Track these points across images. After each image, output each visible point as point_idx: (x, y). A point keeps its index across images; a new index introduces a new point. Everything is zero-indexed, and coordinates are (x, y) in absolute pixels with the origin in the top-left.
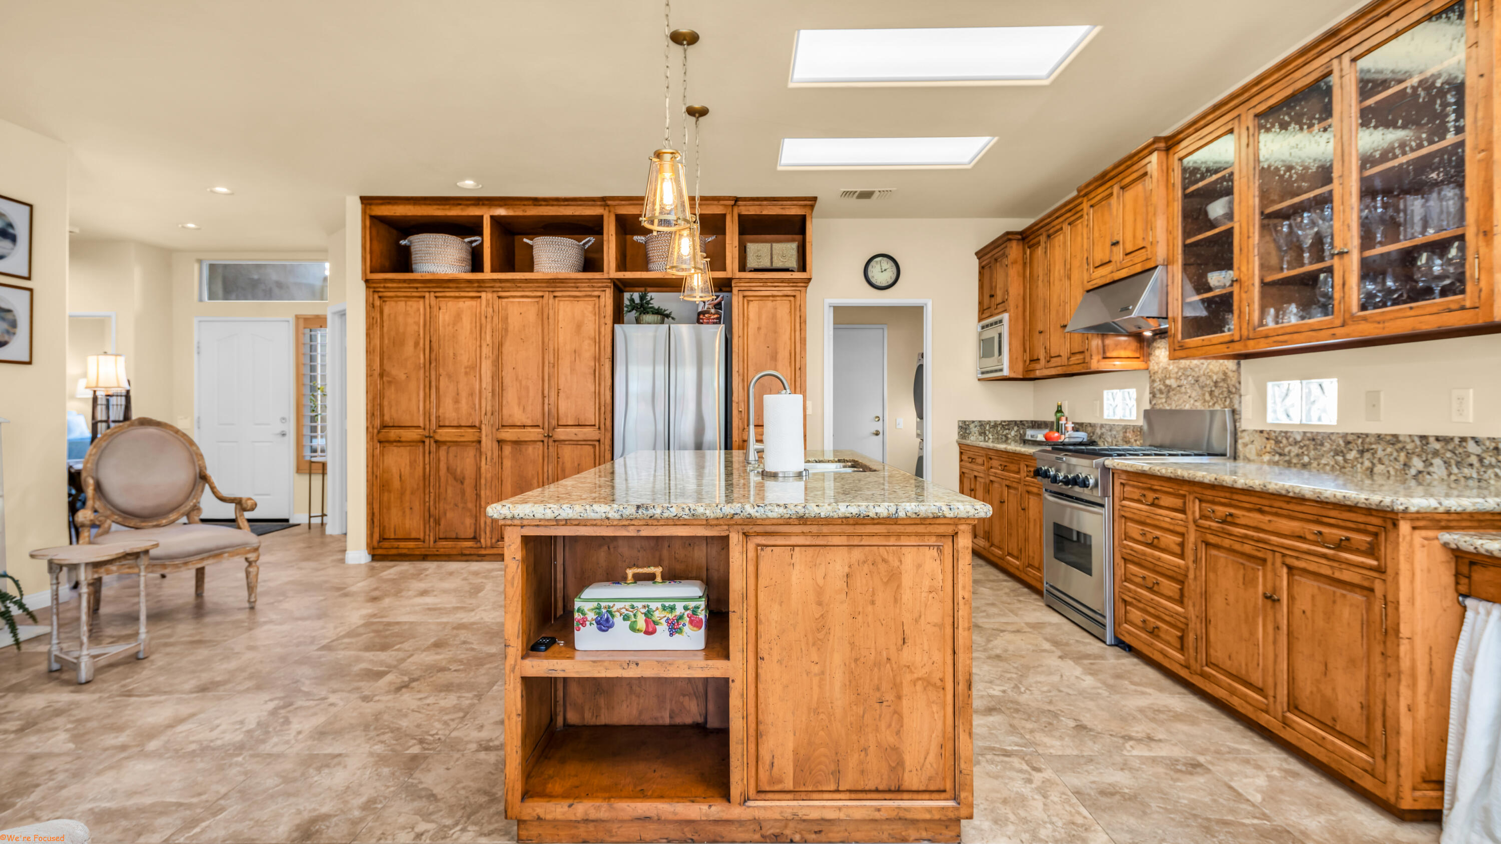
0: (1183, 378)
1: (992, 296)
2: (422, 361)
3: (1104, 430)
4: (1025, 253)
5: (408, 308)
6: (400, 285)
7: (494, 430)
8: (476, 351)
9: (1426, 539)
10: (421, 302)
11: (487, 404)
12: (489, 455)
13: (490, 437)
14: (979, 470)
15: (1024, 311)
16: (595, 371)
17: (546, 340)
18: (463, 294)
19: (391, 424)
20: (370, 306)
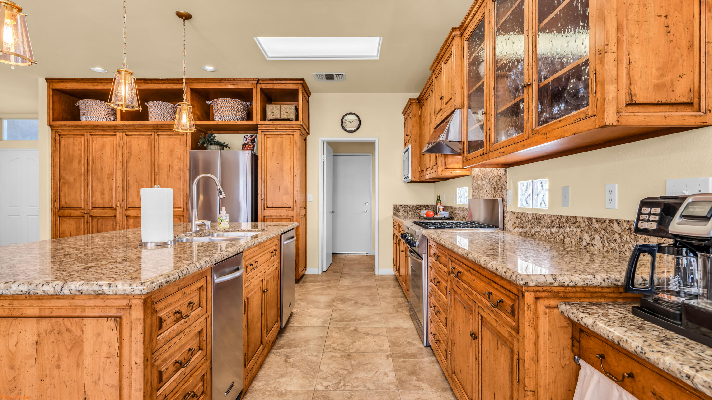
0: (484, 179)
1: (407, 136)
2: (83, 171)
4: (419, 110)
5: (75, 141)
6: (70, 128)
7: (124, 210)
8: (113, 165)
9: (548, 307)
10: (83, 138)
11: (120, 196)
12: (121, 223)
13: (121, 214)
14: (397, 233)
16: (181, 176)
17: (153, 159)
18: (106, 133)
19: (65, 207)
20: (53, 140)
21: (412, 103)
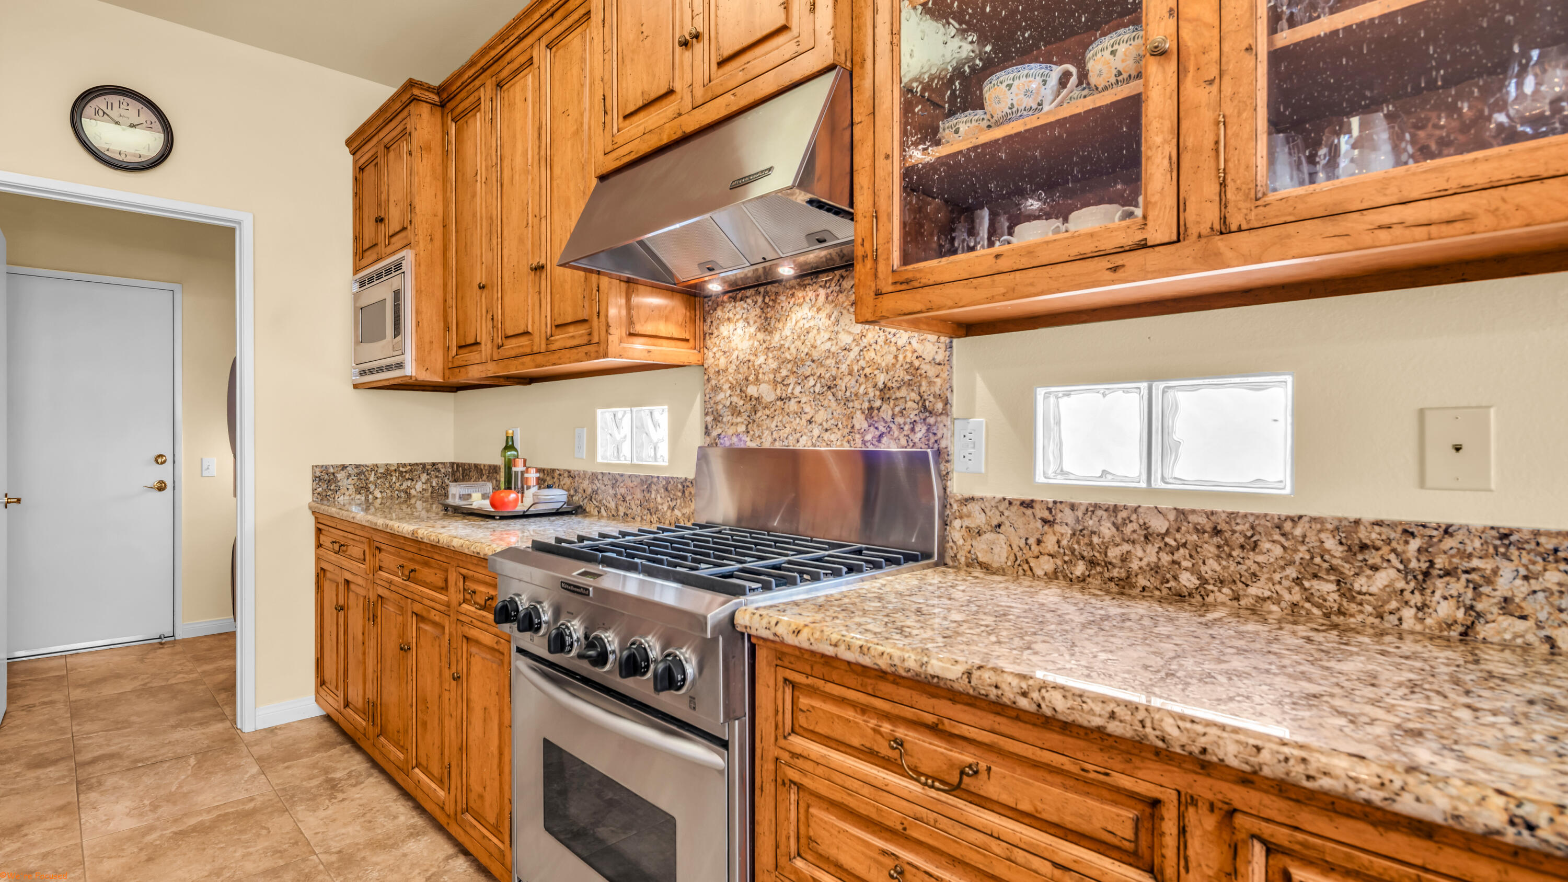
0: (792, 380)
1: (380, 220)
3: (598, 484)
4: (446, 133)
14: (356, 571)
15: (445, 249)
21: (415, 99)
